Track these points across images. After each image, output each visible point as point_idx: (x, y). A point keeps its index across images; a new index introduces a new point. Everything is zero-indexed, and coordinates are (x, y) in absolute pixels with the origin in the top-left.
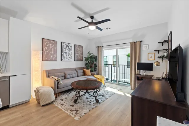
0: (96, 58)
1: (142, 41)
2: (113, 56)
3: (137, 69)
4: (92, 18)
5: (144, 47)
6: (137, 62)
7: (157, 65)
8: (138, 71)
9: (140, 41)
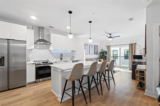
0: (106, 52)
1: (136, 43)
2: (113, 50)
3: (133, 59)
4: (110, 34)
5: (137, 47)
6: (133, 55)
7: (144, 56)
8: (134, 59)
9: (135, 44)
